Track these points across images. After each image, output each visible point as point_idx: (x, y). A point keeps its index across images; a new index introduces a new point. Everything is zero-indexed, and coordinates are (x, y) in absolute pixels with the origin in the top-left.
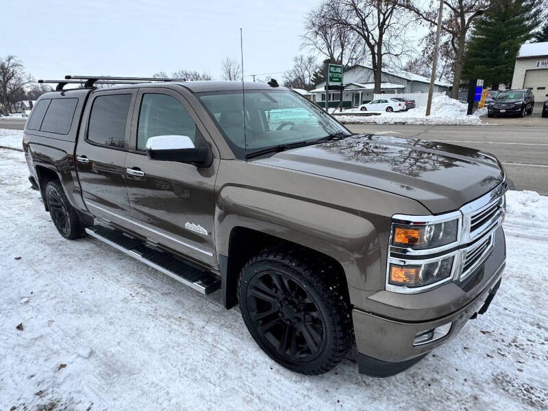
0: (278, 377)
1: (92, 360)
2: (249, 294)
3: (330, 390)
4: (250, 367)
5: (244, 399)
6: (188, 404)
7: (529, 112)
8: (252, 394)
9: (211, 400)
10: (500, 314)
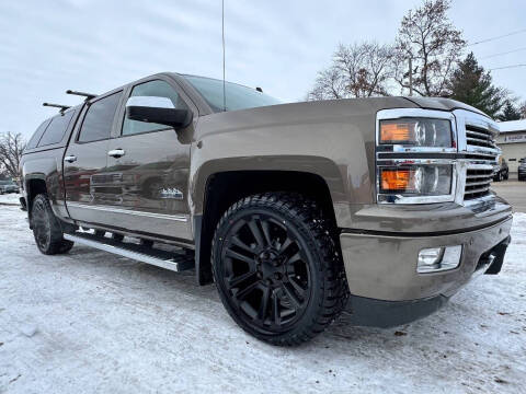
0: (255, 351)
1: (36, 339)
2: (224, 254)
3: (319, 361)
4: (222, 342)
5: (210, 368)
6: (139, 372)
7: (506, 178)
8: (221, 364)
9: (168, 369)
10: (517, 300)
